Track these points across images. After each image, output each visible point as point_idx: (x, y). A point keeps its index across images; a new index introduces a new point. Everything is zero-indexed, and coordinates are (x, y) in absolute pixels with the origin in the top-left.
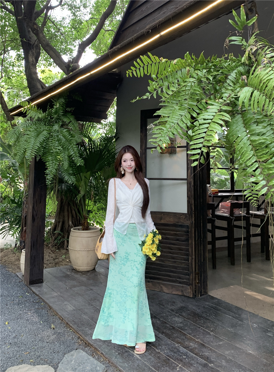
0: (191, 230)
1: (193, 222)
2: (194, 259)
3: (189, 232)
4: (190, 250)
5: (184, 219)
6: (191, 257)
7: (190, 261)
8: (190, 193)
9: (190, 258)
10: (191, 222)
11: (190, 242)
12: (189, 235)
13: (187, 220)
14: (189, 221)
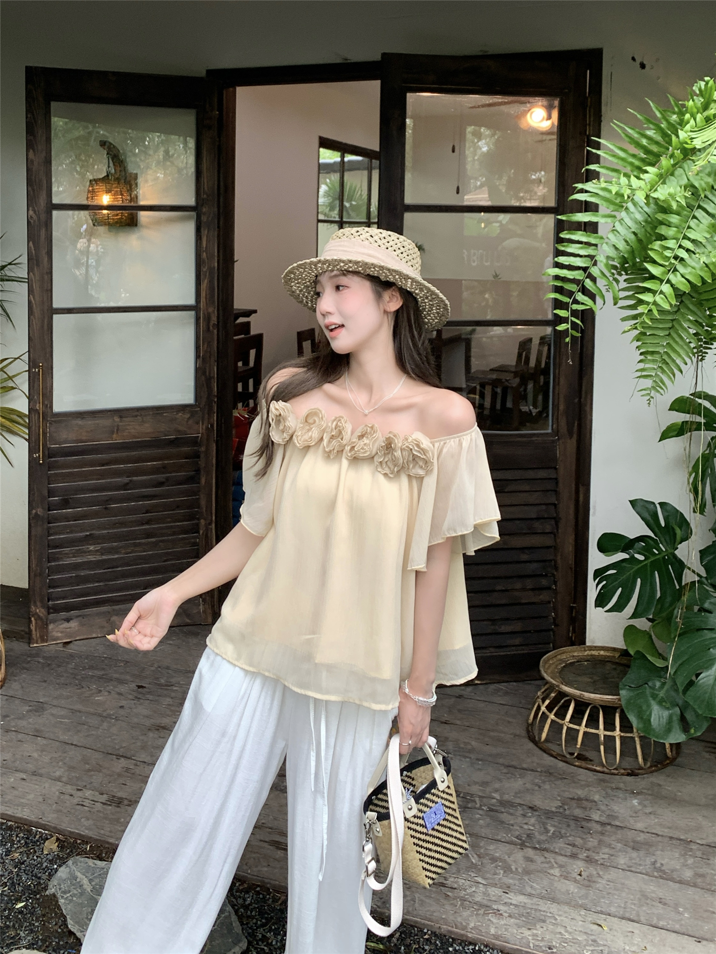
0: (207, 448)
1: (212, 426)
2: (213, 525)
3: (202, 456)
4: (203, 503)
5: (188, 421)
6: (205, 519)
7: (201, 532)
8: (206, 345)
9: (203, 522)
10: (207, 428)
11: (203, 481)
12: (202, 463)
13: (198, 423)
14: (203, 424)
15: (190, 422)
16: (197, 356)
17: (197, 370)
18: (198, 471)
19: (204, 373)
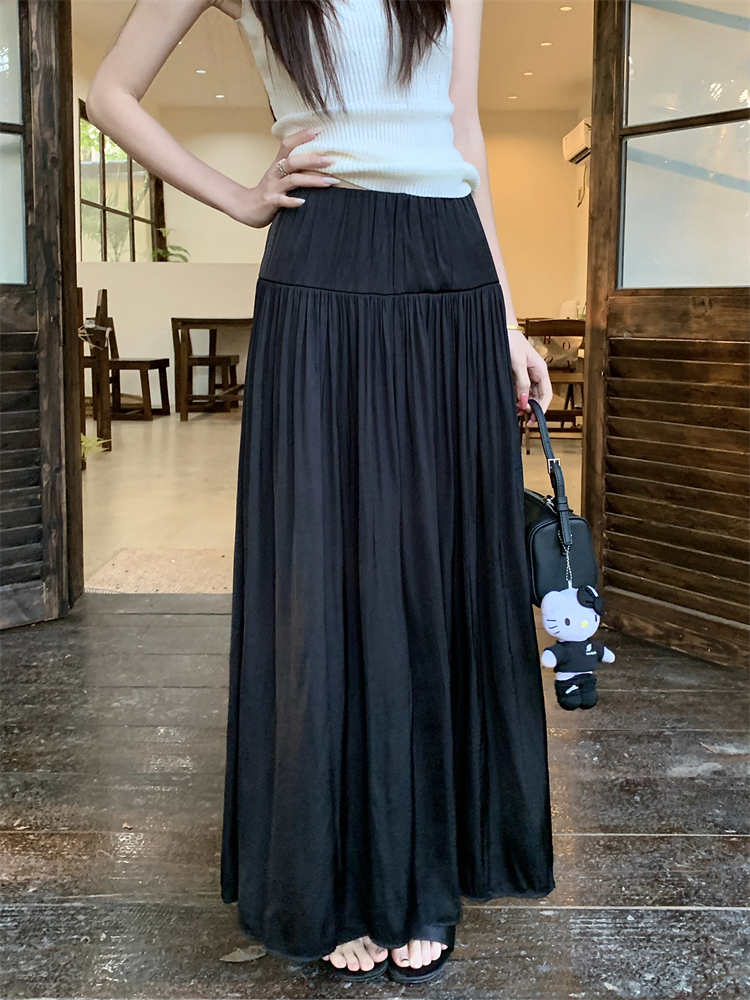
0: (49, 355)
1: (56, 319)
2: (63, 472)
3: (42, 366)
4: (46, 438)
5: (16, 309)
6: (50, 463)
7: (45, 483)
8: (41, 191)
9: (46, 467)
10: (49, 323)
11: (45, 404)
12: (42, 377)
13: (33, 313)
14: (41, 316)
15: (21, 310)
16: (29, 208)
17: (28, 229)
18: (36, 387)
19: (40, 235)
